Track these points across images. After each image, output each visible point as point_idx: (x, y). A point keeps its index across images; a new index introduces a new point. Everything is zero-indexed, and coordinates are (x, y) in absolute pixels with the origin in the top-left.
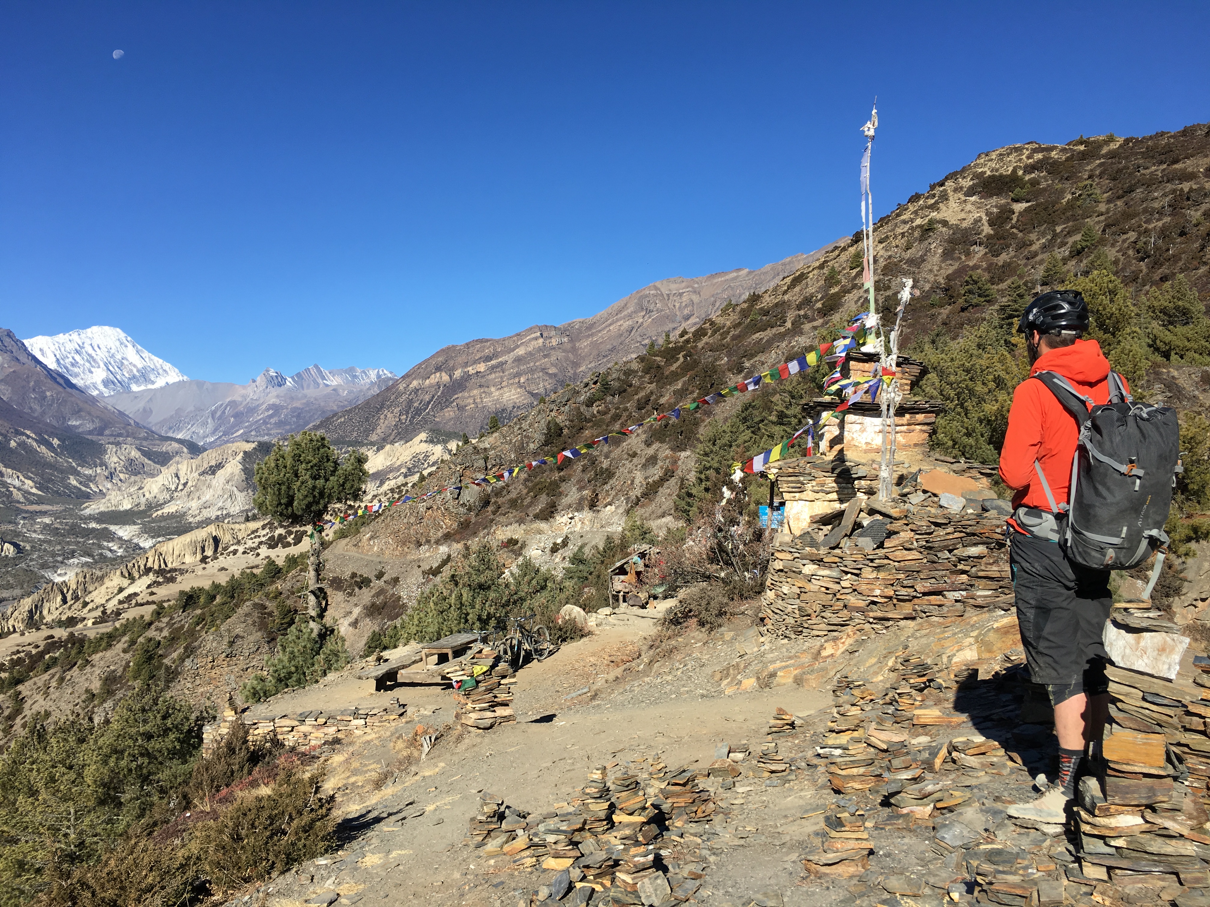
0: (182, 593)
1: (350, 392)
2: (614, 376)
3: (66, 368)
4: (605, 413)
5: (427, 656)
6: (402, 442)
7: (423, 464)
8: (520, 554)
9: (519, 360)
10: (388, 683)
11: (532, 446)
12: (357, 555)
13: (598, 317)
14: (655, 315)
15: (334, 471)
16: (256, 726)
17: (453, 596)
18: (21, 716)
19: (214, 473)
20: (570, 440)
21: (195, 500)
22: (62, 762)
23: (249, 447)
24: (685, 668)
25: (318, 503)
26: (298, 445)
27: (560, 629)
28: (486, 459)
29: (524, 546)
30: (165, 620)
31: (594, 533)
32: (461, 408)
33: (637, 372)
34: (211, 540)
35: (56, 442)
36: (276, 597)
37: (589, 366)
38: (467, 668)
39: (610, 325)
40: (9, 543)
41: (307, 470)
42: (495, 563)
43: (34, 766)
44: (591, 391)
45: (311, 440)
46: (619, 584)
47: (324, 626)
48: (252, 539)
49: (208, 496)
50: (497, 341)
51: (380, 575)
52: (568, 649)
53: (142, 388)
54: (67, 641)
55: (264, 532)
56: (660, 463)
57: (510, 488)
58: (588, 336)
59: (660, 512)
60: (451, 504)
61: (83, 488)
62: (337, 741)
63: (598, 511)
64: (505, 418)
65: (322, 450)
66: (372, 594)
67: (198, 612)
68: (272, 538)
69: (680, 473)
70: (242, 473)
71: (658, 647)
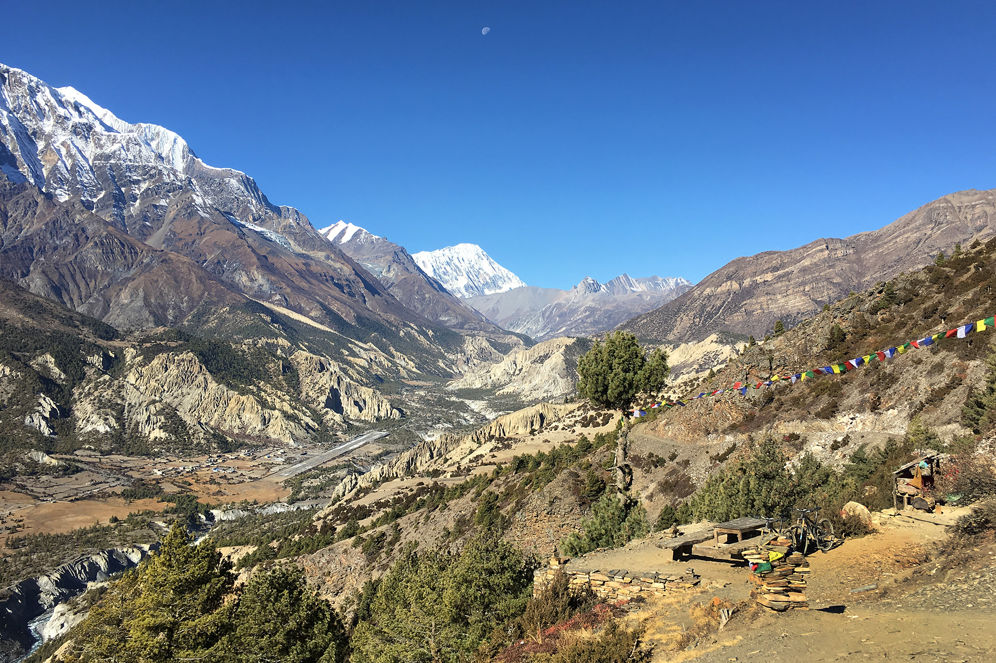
0: (516, 458)
1: (652, 297)
2: (900, 286)
3: (440, 276)
4: (889, 321)
5: (718, 534)
6: (695, 342)
7: (713, 362)
8: (802, 449)
9: (804, 270)
10: (684, 554)
11: (815, 349)
12: (654, 438)
13: (885, 230)
14: (944, 227)
15: (641, 366)
16: (574, 577)
17: (741, 483)
18: (398, 543)
19: (542, 362)
20: (853, 345)
21: (527, 383)
22: (428, 584)
23: (570, 342)
24: (983, 579)
25: (627, 392)
26: (613, 342)
27: (845, 524)
28: (771, 360)
29: (805, 441)
30: (503, 478)
31: (875, 434)
32: (748, 313)
33: (924, 282)
34: (538, 417)
35: (430, 333)
36: (587, 468)
37: (874, 276)
38: (763, 552)
39: (897, 237)
40: (397, 409)
41: (619, 364)
42: (780, 456)
43: (409, 584)
44: (876, 300)
45: (624, 339)
46: (905, 487)
47: (629, 497)
48: (569, 418)
49: (537, 380)
50: (784, 253)
51: (673, 457)
52: (852, 544)
53: (493, 292)
54: (432, 488)
55: (579, 413)
56: (947, 371)
57: (793, 387)
58: (874, 248)
59: (946, 418)
60: (737, 399)
61: (448, 370)
62: (640, 600)
63: (880, 414)
64: (789, 323)
65: (632, 348)
66: (666, 473)
67: (527, 474)
68: (585, 418)
69: (969, 382)
70: (564, 363)
71: (950, 554)
